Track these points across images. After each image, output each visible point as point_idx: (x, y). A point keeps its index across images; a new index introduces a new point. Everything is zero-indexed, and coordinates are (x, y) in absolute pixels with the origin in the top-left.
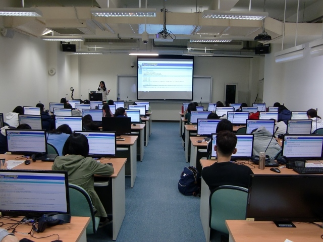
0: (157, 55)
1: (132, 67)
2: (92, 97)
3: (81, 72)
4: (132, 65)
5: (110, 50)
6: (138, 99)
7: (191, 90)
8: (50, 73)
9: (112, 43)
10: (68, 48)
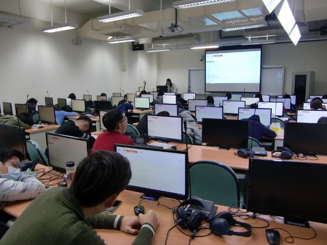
0: (217, 47)
1: (202, 60)
2: (159, 89)
3: (160, 67)
4: (201, 59)
5: (177, 46)
6: (205, 91)
7: (259, 82)
8: (123, 69)
9: (173, 40)
10: (137, 47)
